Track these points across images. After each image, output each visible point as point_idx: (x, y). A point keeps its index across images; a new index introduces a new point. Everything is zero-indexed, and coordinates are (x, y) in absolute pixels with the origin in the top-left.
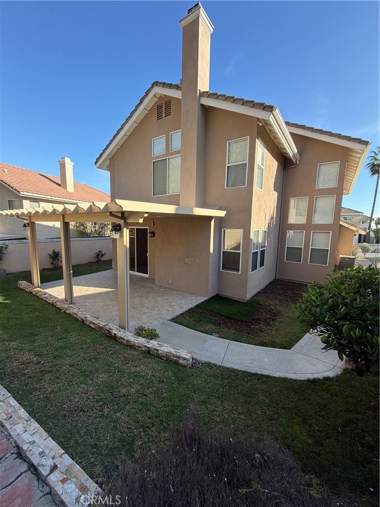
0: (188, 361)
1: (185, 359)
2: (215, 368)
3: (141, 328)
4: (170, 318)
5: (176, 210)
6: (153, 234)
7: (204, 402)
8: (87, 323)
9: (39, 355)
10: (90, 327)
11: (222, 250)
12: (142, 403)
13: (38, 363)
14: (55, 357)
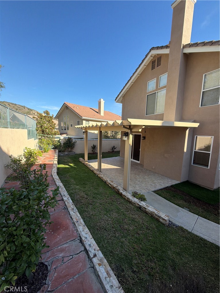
0: (166, 221)
1: (164, 219)
2: (186, 232)
3: (136, 193)
4: (153, 190)
5: (163, 123)
6: (144, 138)
7: (178, 254)
8: (108, 183)
9: (87, 195)
10: (109, 186)
11: (194, 150)
12: (136, 238)
13: (87, 198)
14: (93, 198)
